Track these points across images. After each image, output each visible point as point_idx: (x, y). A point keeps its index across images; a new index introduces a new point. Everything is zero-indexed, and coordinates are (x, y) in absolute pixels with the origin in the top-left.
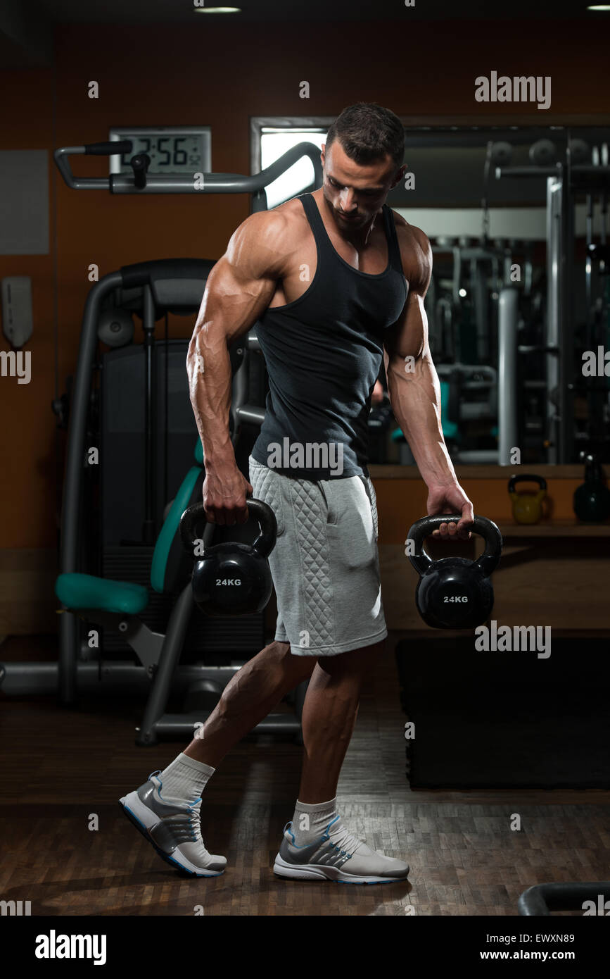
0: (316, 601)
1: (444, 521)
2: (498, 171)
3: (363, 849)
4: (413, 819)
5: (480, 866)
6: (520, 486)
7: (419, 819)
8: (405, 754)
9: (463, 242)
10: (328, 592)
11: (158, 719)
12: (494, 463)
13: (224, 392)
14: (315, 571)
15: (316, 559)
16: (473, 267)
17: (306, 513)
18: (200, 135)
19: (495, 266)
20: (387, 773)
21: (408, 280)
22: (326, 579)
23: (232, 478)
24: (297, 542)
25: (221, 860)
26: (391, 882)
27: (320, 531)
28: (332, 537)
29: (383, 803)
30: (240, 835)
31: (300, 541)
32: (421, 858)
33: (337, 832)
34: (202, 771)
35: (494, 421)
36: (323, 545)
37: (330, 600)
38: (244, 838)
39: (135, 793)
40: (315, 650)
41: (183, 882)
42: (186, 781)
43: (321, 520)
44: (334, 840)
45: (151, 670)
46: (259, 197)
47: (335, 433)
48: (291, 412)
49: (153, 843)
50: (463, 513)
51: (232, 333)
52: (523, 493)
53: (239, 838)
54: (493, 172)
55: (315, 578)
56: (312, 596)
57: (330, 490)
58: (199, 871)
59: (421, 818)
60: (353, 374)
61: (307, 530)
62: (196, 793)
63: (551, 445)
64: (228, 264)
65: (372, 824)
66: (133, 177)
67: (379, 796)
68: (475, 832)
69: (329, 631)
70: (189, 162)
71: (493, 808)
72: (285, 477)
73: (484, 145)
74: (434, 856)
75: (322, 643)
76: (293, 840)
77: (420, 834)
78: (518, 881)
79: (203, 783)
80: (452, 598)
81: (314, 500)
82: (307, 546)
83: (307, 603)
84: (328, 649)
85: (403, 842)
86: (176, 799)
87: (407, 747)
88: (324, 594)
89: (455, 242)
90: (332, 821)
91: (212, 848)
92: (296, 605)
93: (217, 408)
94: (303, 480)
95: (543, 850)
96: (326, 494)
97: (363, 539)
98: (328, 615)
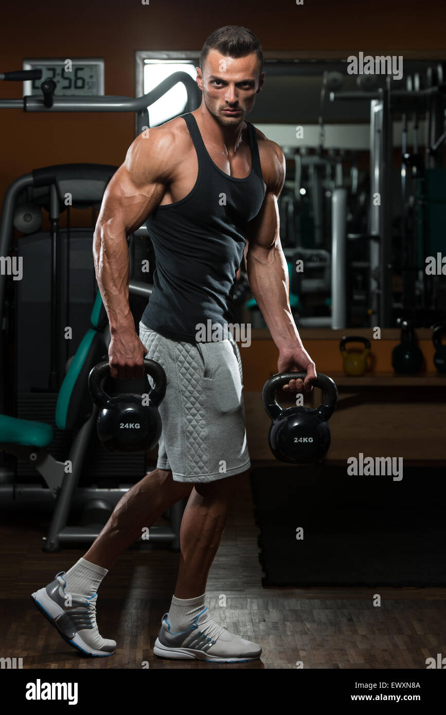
0: (195, 439)
1: (293, 378)
2: (332, 96)
3: (225, 634)
4: (265, 611)
5: (318, 649)
6: (348, 346)
7: (269, 611)
8: (258, 559)
9: (303, 151)
10: (204, 432)
11: (61, 530)
12: (328, 327)
13: (124, 273)
14: (194, 415)
15: (195, 406)
16: (311, 171)
17: (187, 369)
18: (96, 66)
19: (328, 170)
20: (244, 574)
21: (266, 184)
22: (203, 422)
23: (133, 341)
24: (179, 392)
25: (112, 643)
26: (247, 661)
27: (198, 383)
28: (207, 389)
29: (240, 598)
30: (126, 623)
31: (182, 391)
32: (271, 641)
33: (204, 622)
34: (98, 572)
35: (328, 293)
36: (200, 395)
37: (205, 439)
38: (130, 625)
39: (44, 589)
40: (193, 479)
41: (82, 660)
42: (85, 580)
43: (198, 375)
44: (201, 629)
45: (55, 491)
46: (143, 115)
47: (211, 305)
48: (175, 288)
49: (57, 629)
50: (308, 372)
51: (130, 226)
52: (352, 351)
53: (126, 626)
54: (327, 96)
55: (194, 421)
56: (191, 435)
57: (206, 350)
58: (94, 652)
59: (271, 610)
60: (223, 257)
61: (188, 383)
62: (93, 590)
63: (374, 313)
64: (127, 171)
65: (234, 615)
66: (42, 98)
67: (238, 593)
68: (314, 621)
69: (205, 463)
70: (86, 87)
71: (328, 602)
72: (171, 341)
73: (321, 74)
74: (282, 640)
75: (199, 473)
76: (169, 628)
77: (271, 623)
78: (349, 661)
79: (98, 582)
80: (301, 439)
81: (193, 359)
82: (187, 396)
83: (188, 440)
84: (203, 477)
85: (256, 629)
86: (77, 594)
87: (259, 554)
88: (201, 434)
89: (297, 151)
90: (200, 613)
91: (105, 634)
92: (178, 442)
93: (119, 286)
94: (184, 343)
95: (368, 636)
96: (203, 354)
97: (232, 390)
98: (204, 450)
